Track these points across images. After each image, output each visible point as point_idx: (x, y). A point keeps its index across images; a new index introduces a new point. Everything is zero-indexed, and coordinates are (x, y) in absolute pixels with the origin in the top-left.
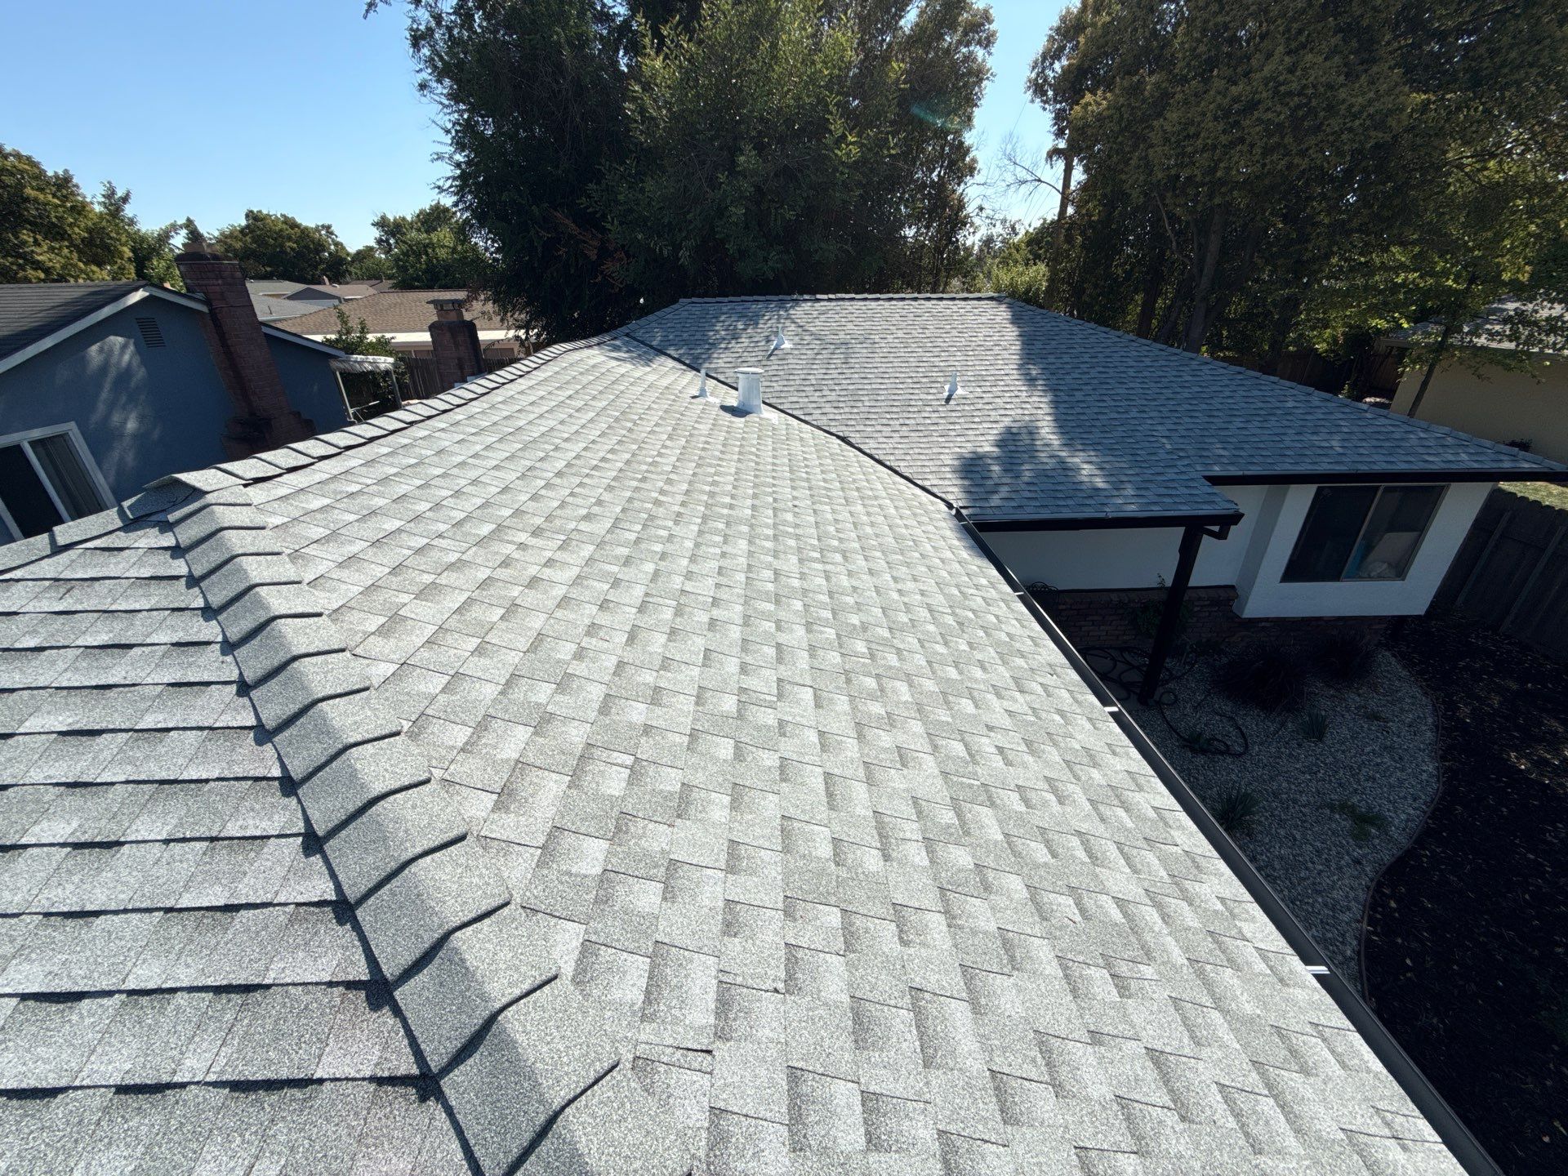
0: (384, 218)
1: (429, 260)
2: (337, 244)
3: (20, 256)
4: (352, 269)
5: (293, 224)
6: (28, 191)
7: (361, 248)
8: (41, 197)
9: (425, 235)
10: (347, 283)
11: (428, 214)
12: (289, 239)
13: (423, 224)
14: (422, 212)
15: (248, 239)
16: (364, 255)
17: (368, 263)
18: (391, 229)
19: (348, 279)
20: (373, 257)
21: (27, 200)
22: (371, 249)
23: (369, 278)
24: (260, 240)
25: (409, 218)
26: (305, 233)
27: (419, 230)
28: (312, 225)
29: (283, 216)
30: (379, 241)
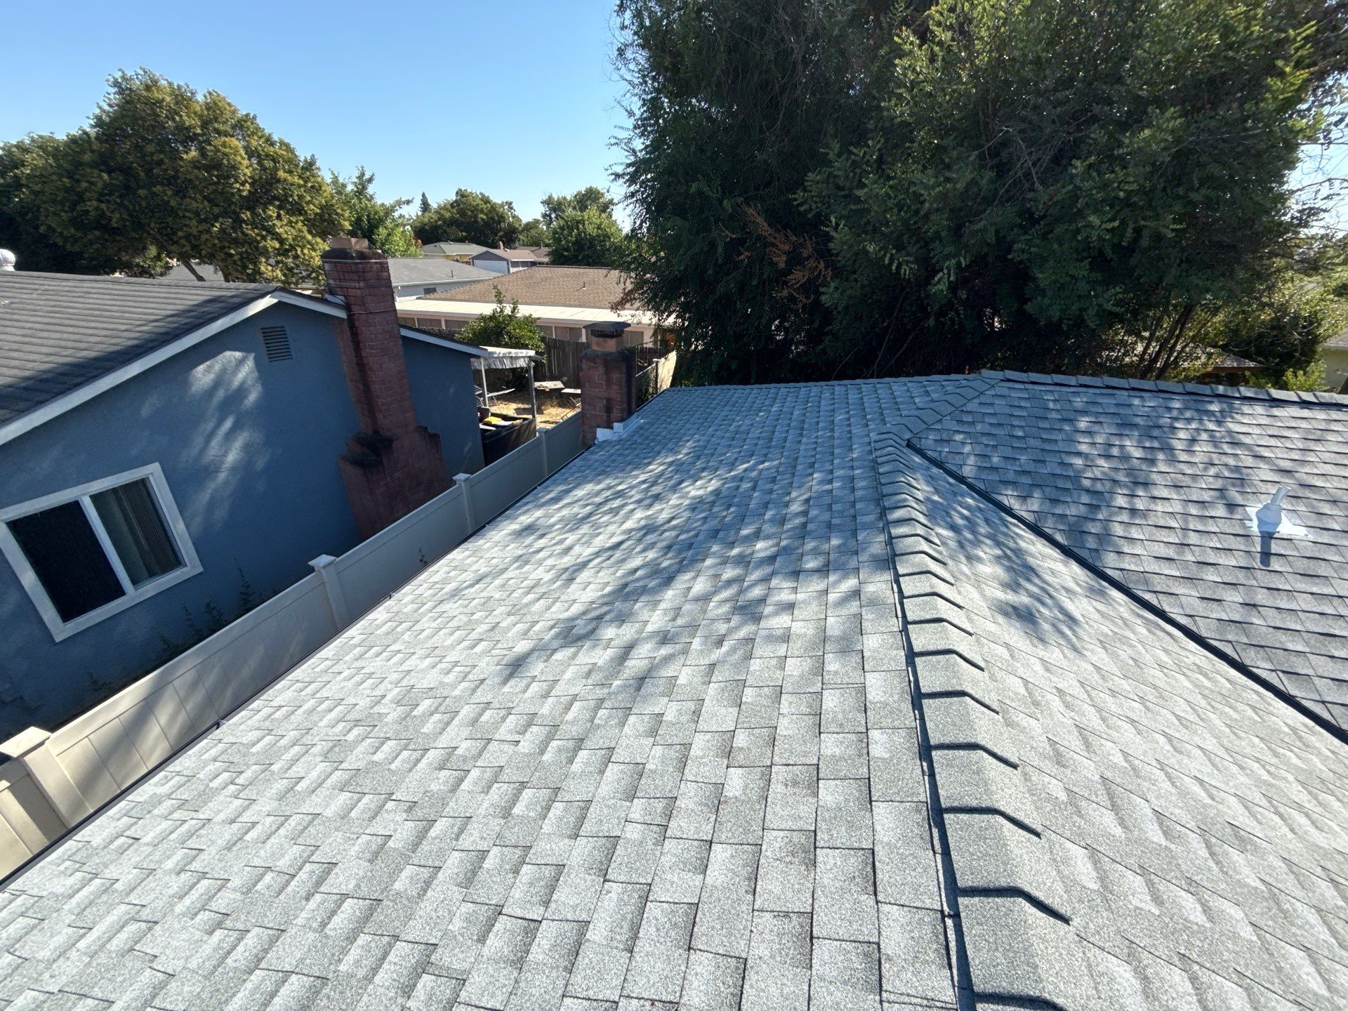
0: (550, 197)
1: (579, 234)
2: (514, 217)
3: (264, 228)
4: (521, 237)
5: (486, 201)
6: (281, 174)
7: (531, 220)
8: (289, 178)
9: (579, 213)
10: (515, 248)
11: (583, 195)
12: (482, 211)
13: (578, 202)
14: (579, 193)
15: (455, 211)
16: (530, 226)
17: (533, 232)
18: (555, 206)
19: (517, 245)
20: (537, 227)
21: (278, 181)
22: (537, 221)
23: (531, 245)
24: (462, 212)
25: (568, 198)
26: (494, 207)
27: (574, 208)
28: (499, 202)
29: (481, 194)
30: (544, 216)
